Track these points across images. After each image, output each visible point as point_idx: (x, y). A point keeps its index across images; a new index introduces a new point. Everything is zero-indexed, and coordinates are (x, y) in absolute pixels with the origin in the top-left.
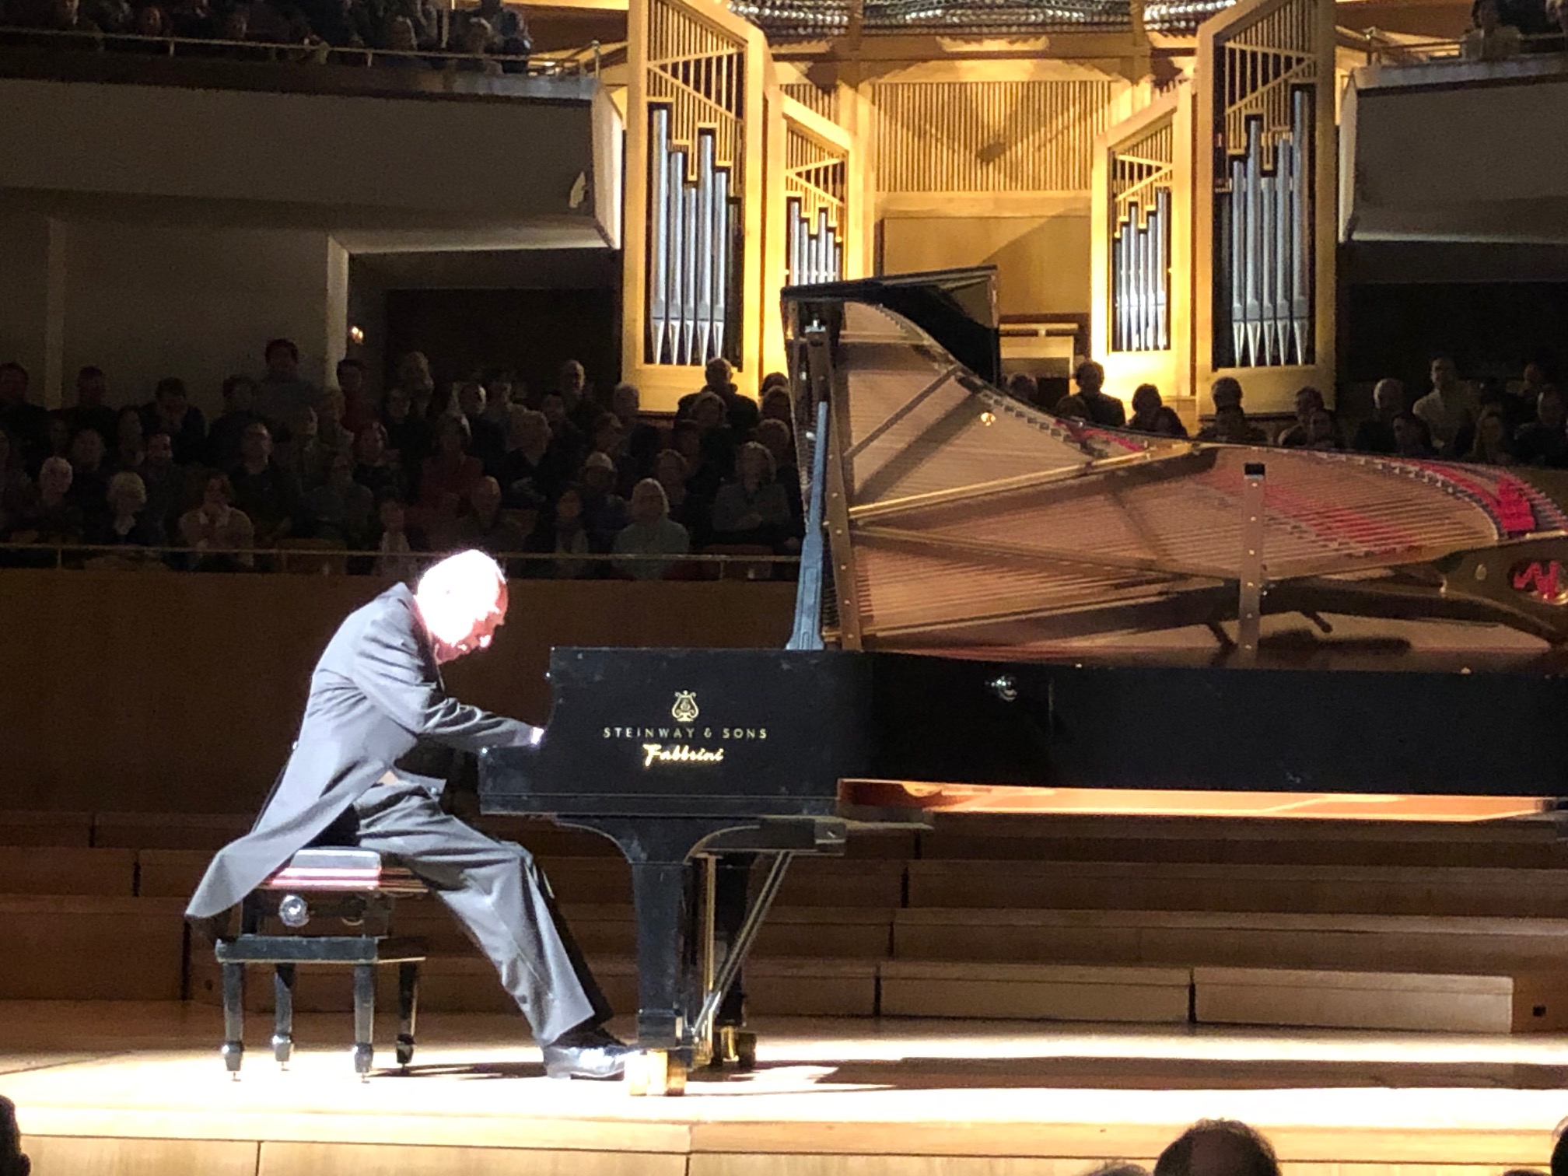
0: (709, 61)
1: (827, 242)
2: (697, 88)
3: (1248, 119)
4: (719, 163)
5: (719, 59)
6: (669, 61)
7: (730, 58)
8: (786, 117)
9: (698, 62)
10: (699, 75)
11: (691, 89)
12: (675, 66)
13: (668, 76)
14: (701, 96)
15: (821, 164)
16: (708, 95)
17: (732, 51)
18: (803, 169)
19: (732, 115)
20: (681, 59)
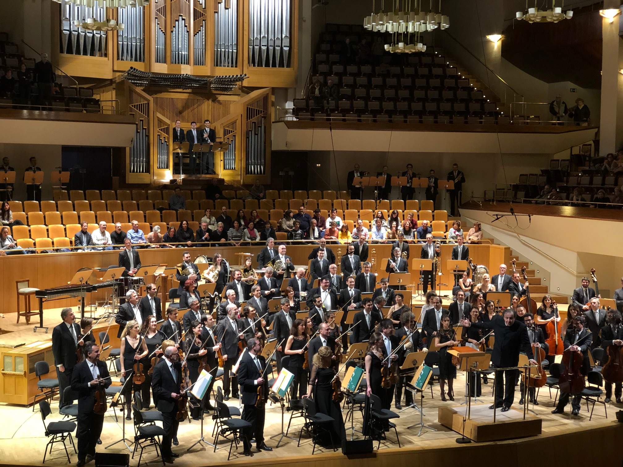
0: (142, 104)
1: (165, 144)
2: (139, 111)
3: (253, 122)
4: (144, 127)
5: (144, 104)
6: (133, 105)
7: (146, 104)
8: (157, 117)
9: (139, 105)
10: (140, 107)
11: (138, 111)
12: (135, 105)
13: (133, 108)
14: (140, 112)
15: (164, 127)
16: (142, 112)
17: (147, 102)
18: (160, 128)
19: (147, 117)
20: (136, 104)
